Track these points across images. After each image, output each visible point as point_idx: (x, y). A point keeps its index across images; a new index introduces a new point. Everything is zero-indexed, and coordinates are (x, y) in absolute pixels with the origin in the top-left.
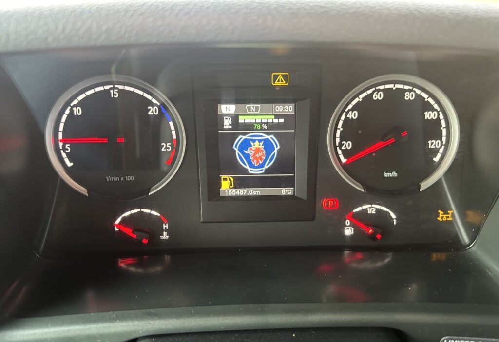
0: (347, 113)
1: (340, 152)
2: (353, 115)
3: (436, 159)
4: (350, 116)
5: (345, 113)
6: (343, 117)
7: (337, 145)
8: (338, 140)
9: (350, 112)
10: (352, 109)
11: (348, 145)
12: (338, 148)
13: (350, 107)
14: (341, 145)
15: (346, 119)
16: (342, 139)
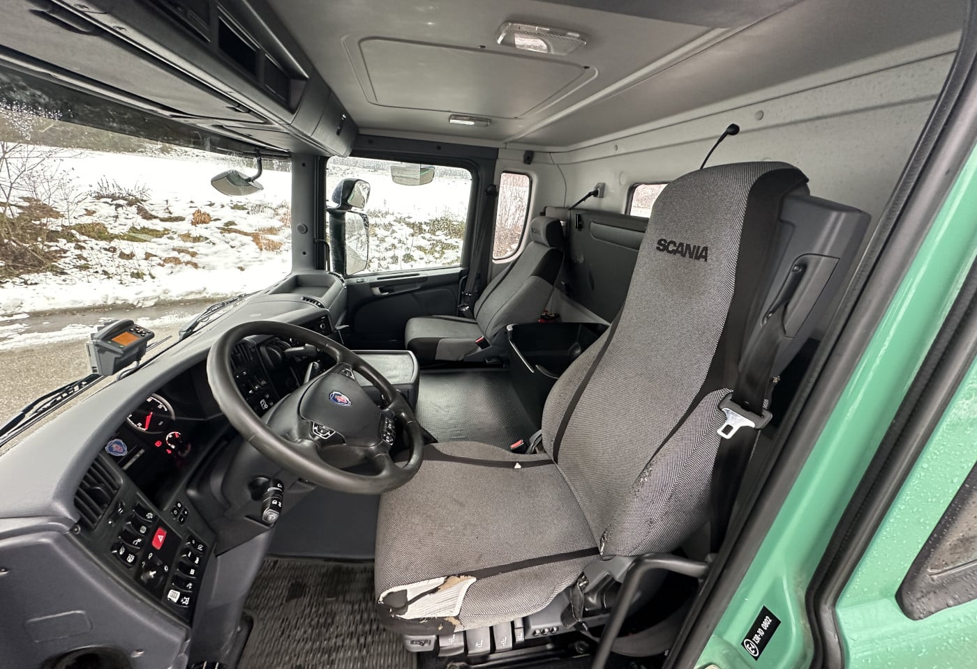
3: (166, 410)
11: (140, 424)
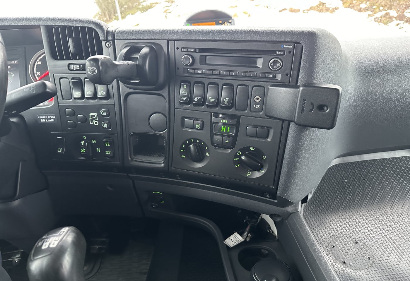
0: (37, 62)
1: (36, 76)
2: (40, 63)
4: (38, 63)
5: (36, 63)
6: (36, 64)
7: (35, 73)
8: (35, 72)
9: (38, 62)
10: (39, 61)
11: (39, 73)
12: (35, 75)
13: (38, 60)
14: (36, 73)
15: (37, 64)
16: (36, 72)
